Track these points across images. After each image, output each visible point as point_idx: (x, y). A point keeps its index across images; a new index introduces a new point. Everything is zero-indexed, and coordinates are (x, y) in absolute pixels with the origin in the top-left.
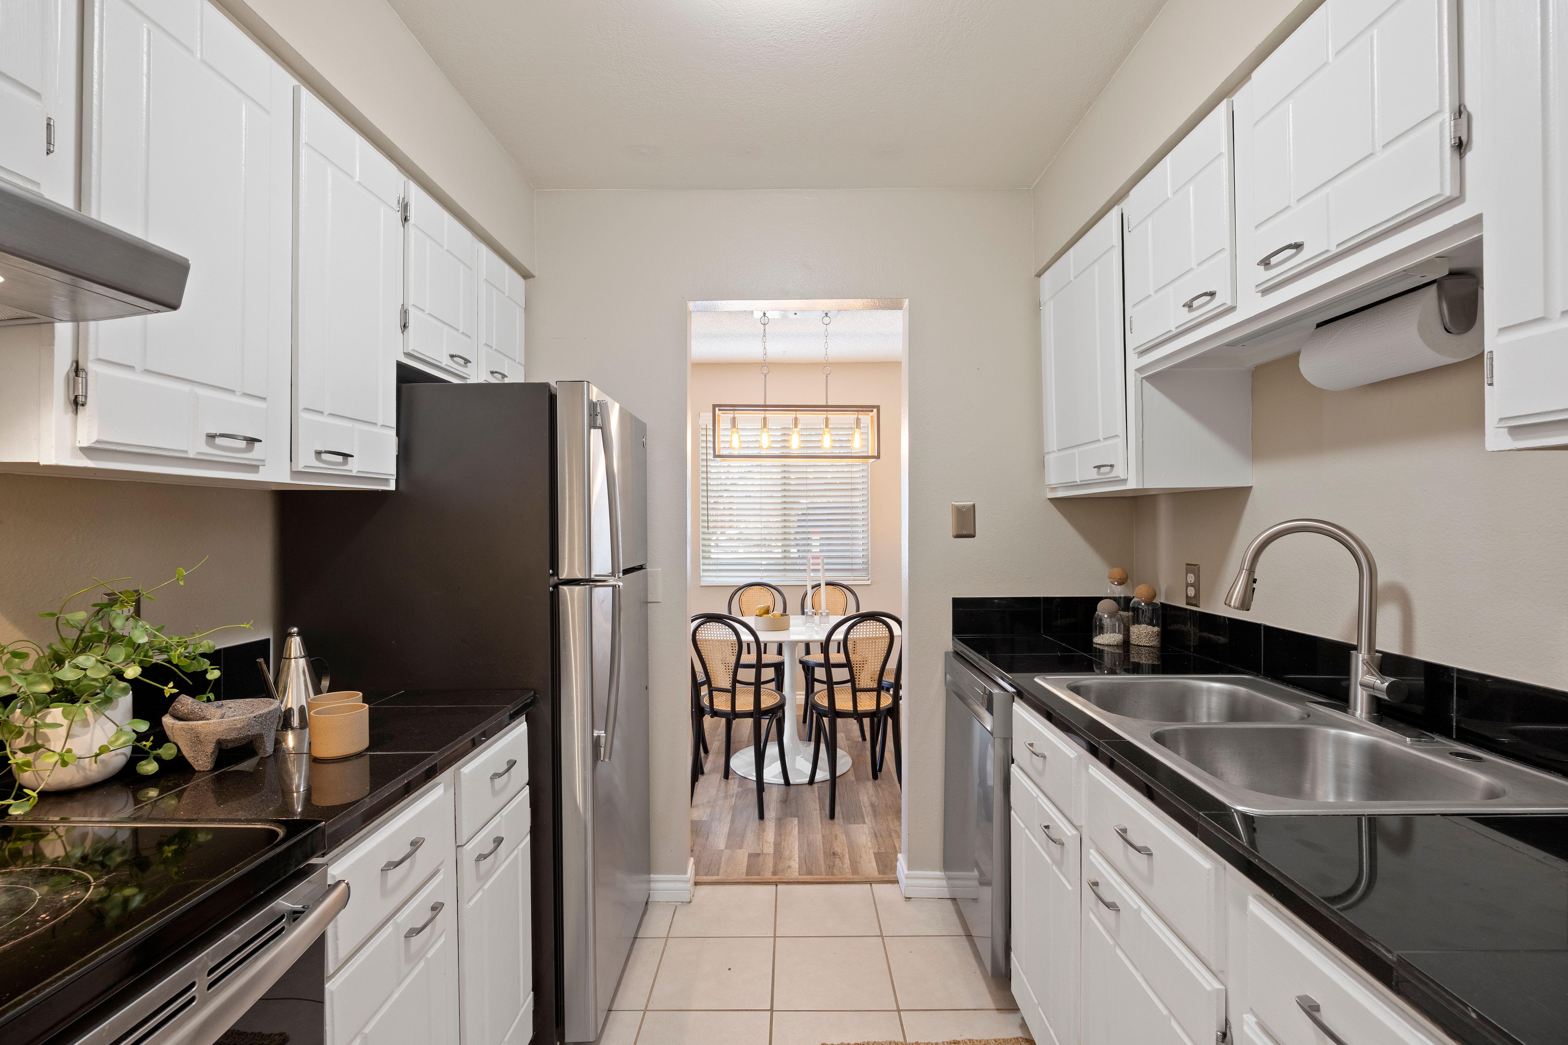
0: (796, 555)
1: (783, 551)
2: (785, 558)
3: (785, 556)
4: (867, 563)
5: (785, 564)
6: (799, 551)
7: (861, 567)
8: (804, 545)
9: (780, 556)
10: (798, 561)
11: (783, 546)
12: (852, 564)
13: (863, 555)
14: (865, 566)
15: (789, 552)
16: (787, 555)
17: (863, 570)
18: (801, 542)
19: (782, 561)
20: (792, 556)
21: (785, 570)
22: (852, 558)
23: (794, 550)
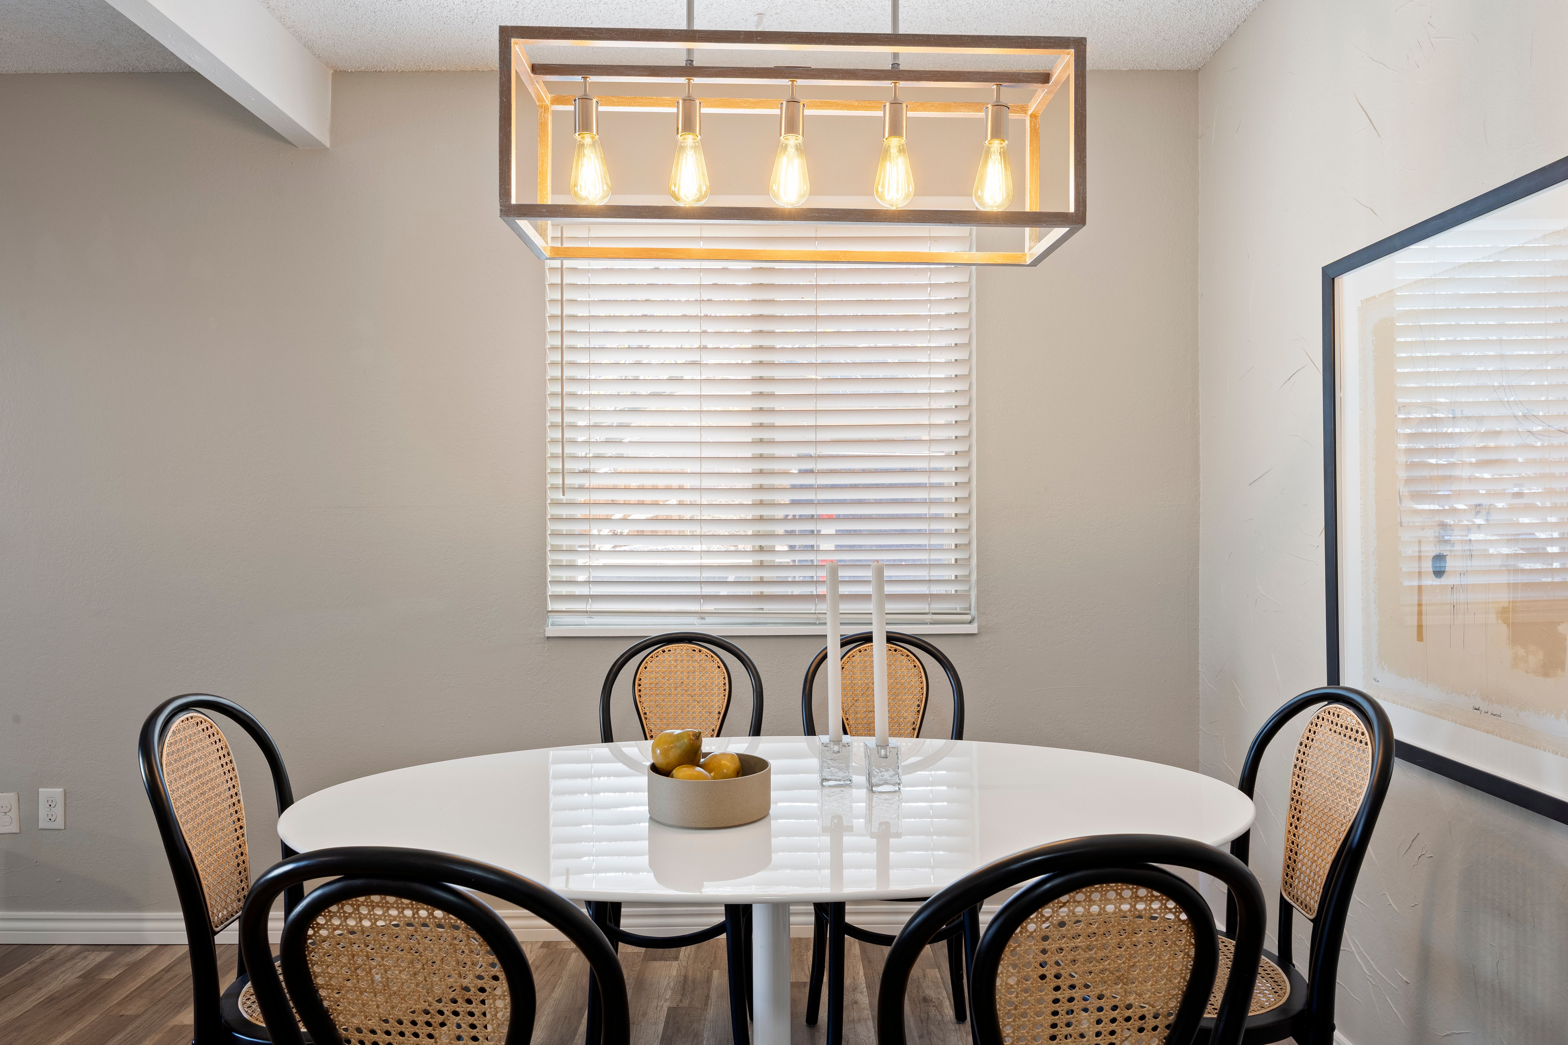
0: (786, 560)
1: (757, 548)
2: (761, 566)
3: (761, 561)
4: (966, 580)
5: (761, 582)
6: (792, 548)
7: (951, 589)
8: (803, 534)
9: (749, 561)
10: (790, 575)
11: (756, 535)
12: (930, 581)
13: (956, 560)
14: (961, 588)
15: (772, 551)
16: (766, 558)
17: (956, 596)
18: (798, 527)
19: (754, 575)
20: (779, 560)
21: (761, 597)
22: (930, 566)
23: (781, 547)
